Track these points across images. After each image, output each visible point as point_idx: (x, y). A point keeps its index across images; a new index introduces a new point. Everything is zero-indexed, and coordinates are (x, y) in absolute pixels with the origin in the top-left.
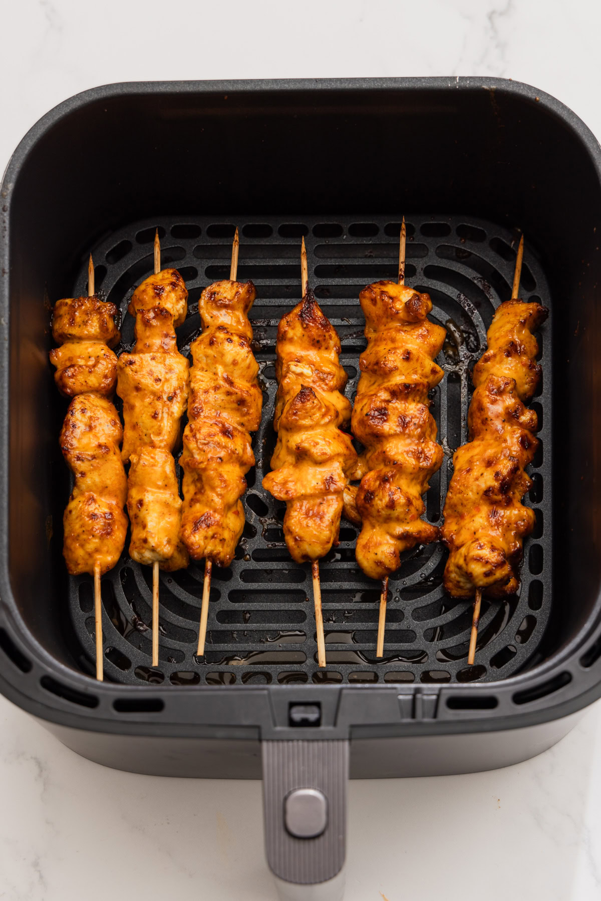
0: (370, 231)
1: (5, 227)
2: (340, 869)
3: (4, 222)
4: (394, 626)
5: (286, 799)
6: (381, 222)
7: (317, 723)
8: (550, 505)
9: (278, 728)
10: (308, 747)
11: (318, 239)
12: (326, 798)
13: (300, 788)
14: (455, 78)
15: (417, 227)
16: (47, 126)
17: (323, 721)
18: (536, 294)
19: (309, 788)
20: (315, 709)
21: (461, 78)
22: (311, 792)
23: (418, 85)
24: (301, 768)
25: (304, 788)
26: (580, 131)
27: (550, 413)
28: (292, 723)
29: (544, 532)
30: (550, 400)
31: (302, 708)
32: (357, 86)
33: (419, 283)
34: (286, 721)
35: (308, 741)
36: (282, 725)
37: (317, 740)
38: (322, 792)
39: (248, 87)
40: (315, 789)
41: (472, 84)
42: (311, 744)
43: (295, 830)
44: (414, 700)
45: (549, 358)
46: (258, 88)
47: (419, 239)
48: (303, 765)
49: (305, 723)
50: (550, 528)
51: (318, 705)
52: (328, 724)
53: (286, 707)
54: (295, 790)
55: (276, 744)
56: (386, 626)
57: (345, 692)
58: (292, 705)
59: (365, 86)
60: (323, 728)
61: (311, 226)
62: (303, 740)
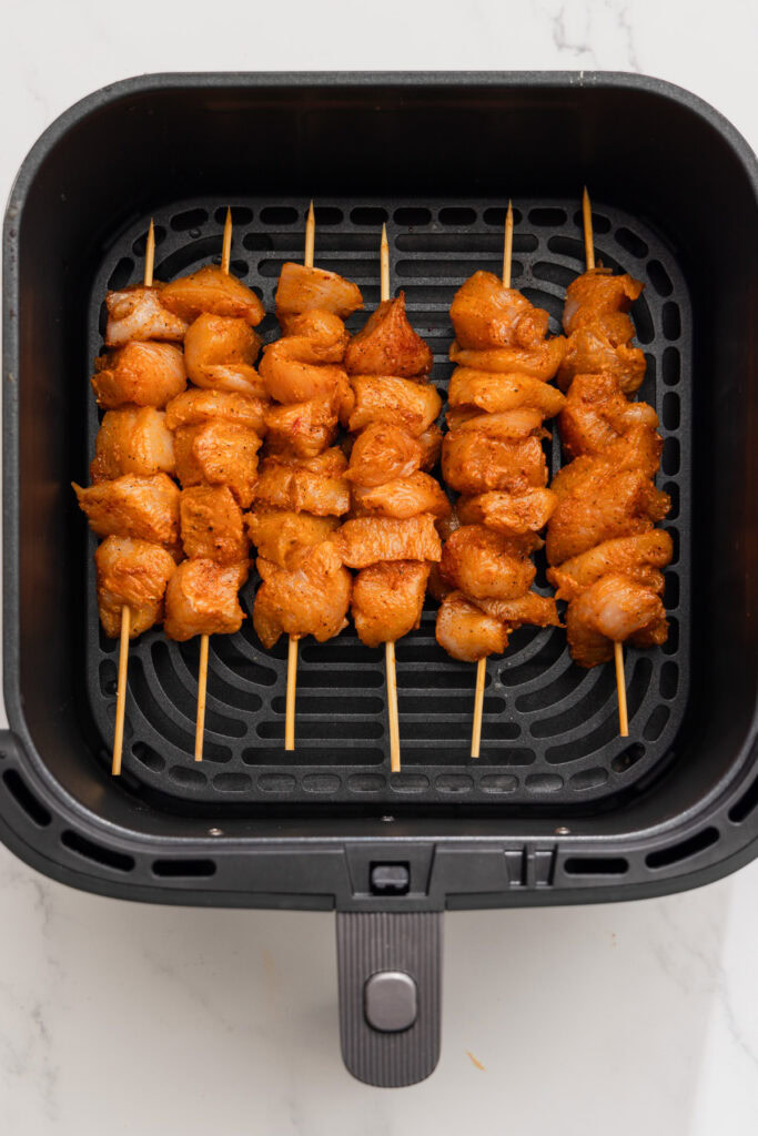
0: (466, 217)
1: (13, 257)
2: (433, 1069)
3: (12, 250)
4: (494, 718)
5: (366, 984)
6: (480, 207)
7: (405, 890)
8: (688, 568)
9: (358, 896)
10: (395, 920)
11: (401, 227)
12: (415, 983)
13: (383, 972)
14: (578, 73)
15: (525, 213)
16: (65, 127)
17: (412, 886)
18: (673, 300)
19: (395, 971)
20: (402, 871)
21: (587, 74)
22: (397, 976)
23: (532, 81)
24: (386, 946)
25: (389, 971)
26: (734, 142)
27: (689, 452)
28: (375, 890)
29: (680, 602)
30: (689, 435)
31: (386, 870)
32: (456, 81)
33: (526, 284)
34: (367, 886)
35: (394, 913)
36: (360, 891)
37: (406, 913)
38: (410, 976)
39: (320, 82)
40: (402, 972)
41: (600, 81)
42: (398, 917)
43: (378, 1024)
44: (524, 859)
45: (689, 381)
46: (331, 82)
47: (528, 228)
48: (388, 942)
49: (390, 890)
50: (688, 597)
51: (406, 865)
52: (418, 890)
53: (367, 868)
54: (377, 973)
55: (354, 916)
56: (483, 717)
57: (440, 850)
58: (374, 865)
59: (466, 81)
60: (411, 896)
61: (391, 210)
62: (388, 913)
